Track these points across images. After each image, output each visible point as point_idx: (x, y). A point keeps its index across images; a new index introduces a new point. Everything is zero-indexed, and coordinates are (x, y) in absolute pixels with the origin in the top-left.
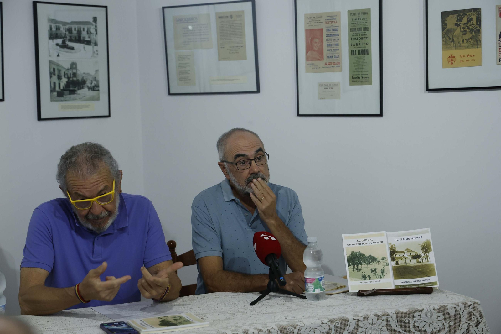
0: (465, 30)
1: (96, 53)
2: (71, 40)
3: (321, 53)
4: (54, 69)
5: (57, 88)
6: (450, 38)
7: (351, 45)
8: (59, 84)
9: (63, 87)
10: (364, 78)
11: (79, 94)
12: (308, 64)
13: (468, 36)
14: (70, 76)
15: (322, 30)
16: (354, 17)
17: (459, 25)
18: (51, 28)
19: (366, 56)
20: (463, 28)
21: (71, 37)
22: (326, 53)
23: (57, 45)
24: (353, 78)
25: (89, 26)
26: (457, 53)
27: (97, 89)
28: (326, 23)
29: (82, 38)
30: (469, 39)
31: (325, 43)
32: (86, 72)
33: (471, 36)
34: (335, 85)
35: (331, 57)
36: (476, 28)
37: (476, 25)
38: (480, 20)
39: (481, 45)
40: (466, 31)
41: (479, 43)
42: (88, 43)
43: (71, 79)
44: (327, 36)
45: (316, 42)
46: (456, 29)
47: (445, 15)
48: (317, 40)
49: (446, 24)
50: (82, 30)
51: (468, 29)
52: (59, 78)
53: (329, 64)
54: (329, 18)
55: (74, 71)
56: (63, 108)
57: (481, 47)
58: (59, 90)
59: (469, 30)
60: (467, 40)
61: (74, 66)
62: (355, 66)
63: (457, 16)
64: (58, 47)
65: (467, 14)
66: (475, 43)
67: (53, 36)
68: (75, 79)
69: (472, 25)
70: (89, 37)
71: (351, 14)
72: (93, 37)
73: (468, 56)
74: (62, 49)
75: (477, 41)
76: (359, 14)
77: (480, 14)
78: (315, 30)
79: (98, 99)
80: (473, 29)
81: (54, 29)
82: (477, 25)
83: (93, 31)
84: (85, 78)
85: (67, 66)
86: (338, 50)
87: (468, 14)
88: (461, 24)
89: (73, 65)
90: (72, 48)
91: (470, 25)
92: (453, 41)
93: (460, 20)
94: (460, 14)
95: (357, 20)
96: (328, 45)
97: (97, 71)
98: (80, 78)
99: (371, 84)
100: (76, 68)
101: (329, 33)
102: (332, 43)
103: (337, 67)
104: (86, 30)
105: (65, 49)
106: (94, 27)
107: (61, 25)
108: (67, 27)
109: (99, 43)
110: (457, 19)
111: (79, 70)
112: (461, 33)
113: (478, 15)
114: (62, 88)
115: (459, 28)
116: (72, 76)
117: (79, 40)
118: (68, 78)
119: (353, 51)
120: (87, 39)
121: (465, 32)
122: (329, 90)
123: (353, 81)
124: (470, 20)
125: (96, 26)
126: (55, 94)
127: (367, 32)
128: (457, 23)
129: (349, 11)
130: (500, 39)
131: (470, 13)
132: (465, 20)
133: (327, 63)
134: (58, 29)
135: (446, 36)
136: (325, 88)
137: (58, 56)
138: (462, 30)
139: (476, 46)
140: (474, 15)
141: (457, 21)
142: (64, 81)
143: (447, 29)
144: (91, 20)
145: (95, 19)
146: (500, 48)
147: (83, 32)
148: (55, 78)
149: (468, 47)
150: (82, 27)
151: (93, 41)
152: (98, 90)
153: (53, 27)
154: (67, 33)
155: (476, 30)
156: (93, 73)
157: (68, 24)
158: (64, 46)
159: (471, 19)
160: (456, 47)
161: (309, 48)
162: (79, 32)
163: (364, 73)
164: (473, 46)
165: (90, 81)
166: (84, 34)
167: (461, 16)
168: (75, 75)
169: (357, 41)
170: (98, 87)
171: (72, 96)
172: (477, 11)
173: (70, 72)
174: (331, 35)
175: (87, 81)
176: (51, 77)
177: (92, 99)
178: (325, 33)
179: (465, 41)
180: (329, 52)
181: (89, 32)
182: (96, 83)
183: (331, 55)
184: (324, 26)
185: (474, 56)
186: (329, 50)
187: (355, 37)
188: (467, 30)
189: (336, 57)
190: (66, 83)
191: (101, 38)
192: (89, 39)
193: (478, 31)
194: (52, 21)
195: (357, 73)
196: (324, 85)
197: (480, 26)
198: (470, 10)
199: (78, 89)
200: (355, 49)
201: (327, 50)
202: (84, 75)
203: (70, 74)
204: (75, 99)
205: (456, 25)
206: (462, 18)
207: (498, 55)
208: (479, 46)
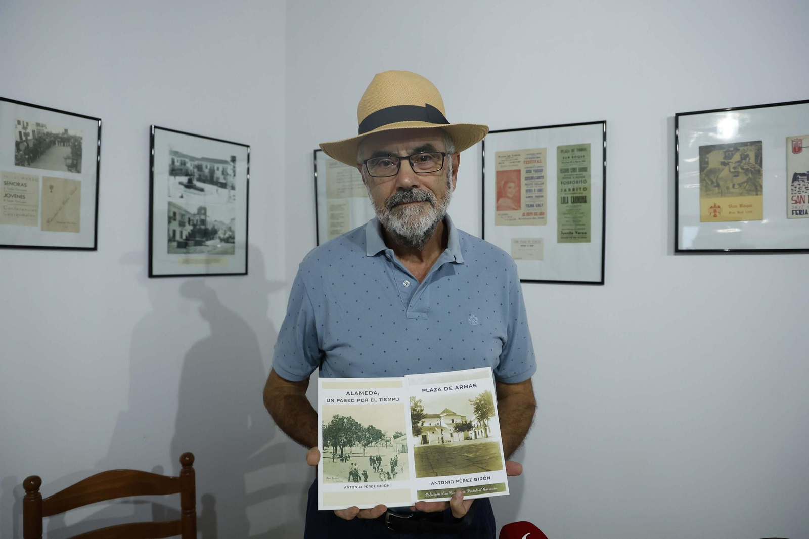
0: (736, 170)
1: (233, 198)
2: (199, 180)
3: (517, 200)
4: (175, 214)
5: (178, 237)
6: (713, 182)
7: (560, 190)
8: (181, 233)
9: (186, 237)
10: (579, 233)
11: (208, 246)
12: (499, 215)
13: (742, 178)
14: (197, 222)
15: (519, 171)
16: (566, 155)
17: (728, 164)
18: (173, 162)
19: (583, 205)
20: (734, 168)
21: (200, 176)
22: (524, 200)
23: (181, 183)
24: (562, 233)
25: (225, 166)
26: (724, 202)
27: (232, 241)
28: (525, 162)
29: (215, 179)
30: (742, 183)
31: (523, 189)
32: (218, 219)
33: (746, 178)
34: (536, 241)
35: (532, 206)
36: (755, 167)
37: (754, 164)
38: (762, 158)
39: (762, 191)
40: (738, 172)
41: (759, 188)
42: (223, 185)
43: (198, 227)
44: (527, 179)
45: (510, 187)
46: (723, 170)
47: (705, 151)
48: (512, 185)
49: (707, 163)
50: (216, 169)
51: (742, 169)
52: (182, 224)
53: (529, 214)
54: (530, 156)
55: (203, 217)
56: (186, 262)
57: (762, 194)
58: (181, 240)
59: (744, 171)
60: (740, 185)
61: (203, 212)
62: (565, 218)
63: (723, 152)
64: (182, 187)
65: (739, 150)
66: (753, 188)
67: (174, 172)
68: (203, 227)
69: (749, 163)
70: (225, 179)
71: (562, 151)
72: (230, 179)
73: (741, 206)
74: (188, 190)
75: (756, 187)
76: (573, 150)
77: (762, 149)
78: (510, 171)
79: (233, 253)
80: (750, 169)
81: (177, 164)
82: (756, 164)
83: (230, 171)
84: (216, 227)
85: (193, 210)
86: (542, 196)
87: (741, 148)
88: (730, 162)
89: (202, 210)
90: (202, 190)
91: (745, 164)
92: (718, 185)
93: (730, 157)
94: (729, 149)
95: (571, 158)
96: (527, 191)
97: (233, 220)
98: (210, 227)
99: (589, 241)
100: (205, 214)
101: (530, 175)
102: (533, 188)
103: (539, 218)
104: (221, 169)
105: (192, 190)
106: (232, 167)
107: (187, 160)
108: (196, 163)
109: (237, 187)
110: (724, 156)
111: (209, 217)
112: (731, 175)
113: (758, 150)
114: (184, 237)
115: (727, 168)
116: (199, 223)
117: (212, 180)
118: (194, 225)
119: (564, 198)
120: (222, 180)
121: (736, 174)
122: (527, 248)
123: (562, 238)
124: (745, 157)
125: (234, 167)
126: (175, 244)
127: (584, 174)
128: (723, 160)
129: (558, 148)
130: (793, 184)
131: (745, 148)
132: (737, 157)
133: (526, 214)
134: (183, 164)
135: (706, 179)
136: (522, 246)
137: (182, 197)
138: (732, 170)
139: (754, 193)
140: (751, 150)
141: (724, 158)
142: (188, 228)
143: (708, 168)
144: (229, 159)
145: (233, 159)
146: (793, 196)
147: (217, 172)
148: (175, 225)
149: (741, 194)
150: (216, 166)
151: (229, 184)
152: (233, 243)
153: (176, 161)
154: (196, 170)
155: (755, 171)
156: (227, 222)
157: (197, 159)
158: (189, 185)
159: (747, 156)
160: (722, 194)
161: (500, 194)
162: (212, 172)
163: (578, 227)
164: (749, 192)
165: (223, 231)
166: (218, 174)
167: (731, 151)
168: (203, 222)
169: (571, 186)
170: (233, 238)
171: (199, 248)
172: (757, 145)
173: (197, 218)
174: (532, 178)
175: (219, 230)
176: (169, 222)
177: (225, 252)
178: (523, 175)
179: (736, 186)
180: (528, 199)
181: (224, 173)
182: (230, 233)
183: (532, 203)
184: (522, 167)
185: (751, 206)
186: (529, 197)
187: (567, 180)
188: (740, 170)
189: (538, 206)
190: (190, 231)
191: (239, 182)
192: (224, 181)
193: (759, 173)
194: (176, 153)
195: (568, 227)
196: (521, 241)
197: (761, 165)
198: (745, 144)
199: (207, 240)
200: (566, 196)
201: (527, 197)
202: (216, 223)
203: (197, 220)
204: (202, 252)
205: (723, 164)
206: (733, 155)
207: (790, 206)
208: (759, 193)
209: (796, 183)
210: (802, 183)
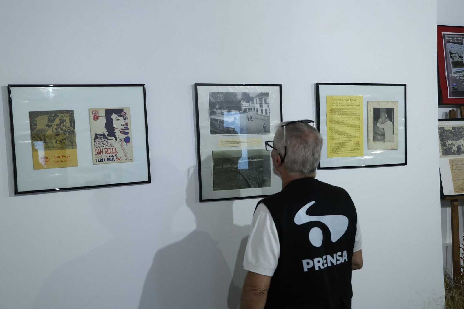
0: (58, 131)
6: (41, 139)
13: (61, 137)
17: (51, 126)
20: (56, 129)
26: (50, 154)
30: (62, 140)
36: (69, 129)
37: (70, 127)
38: (74, 122)
39: (76, 146)
41: (74, 144)
46: (48, 130)
47: (33, 115)
49: (36, 125)
51: (62, 130)
57: (76, 148)
59: (63, 132)
60: (61, 141)
63: (48, 117)
65: (59, 116)
66: (70, 144)
69: (66, 126)
73: (63, 157)
75: (72, 143)
77: (74, 116)
80: (67, 130)
82: (70, 126)
87: (60, 115)
88: (53, 125)
91: (63, 126)
92: (45, 142)
93: (51, 121)
94: (52, 115)
110: (48, 120)
112: (54, 134)
113: (71, 116)
115: (51, 129)
121: (58, 133)
124: (62, 121)
128: (48, 123)
130: (95, 141)
131: (63, 115)
132: (57, 121)
135: (36, 137)
138: (55, 131)
139: (71, 147)
140: (66, 116)
141: (48, 122)
143: (37, 129)
146: (95, 149)
149: (62, 148)
155: (70, 131)
159: (64, 121)
167: (53, 117)
172: (70, 113)
179: (58, 142)
185: (69, 156)
188: (60, 131)
193: (73, 133)
197: (74, 127)
198: (62, 112)
205: (48, 126)
206: (54, 119)
207: (94, 156)
208: (74, 147)
209: (97, 140)
210: (100, 140)
